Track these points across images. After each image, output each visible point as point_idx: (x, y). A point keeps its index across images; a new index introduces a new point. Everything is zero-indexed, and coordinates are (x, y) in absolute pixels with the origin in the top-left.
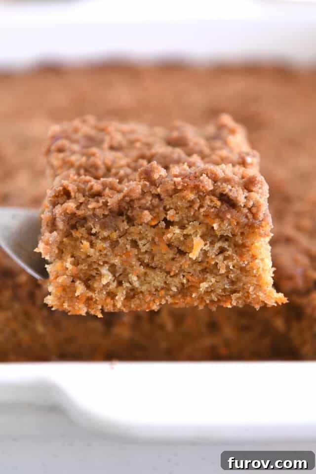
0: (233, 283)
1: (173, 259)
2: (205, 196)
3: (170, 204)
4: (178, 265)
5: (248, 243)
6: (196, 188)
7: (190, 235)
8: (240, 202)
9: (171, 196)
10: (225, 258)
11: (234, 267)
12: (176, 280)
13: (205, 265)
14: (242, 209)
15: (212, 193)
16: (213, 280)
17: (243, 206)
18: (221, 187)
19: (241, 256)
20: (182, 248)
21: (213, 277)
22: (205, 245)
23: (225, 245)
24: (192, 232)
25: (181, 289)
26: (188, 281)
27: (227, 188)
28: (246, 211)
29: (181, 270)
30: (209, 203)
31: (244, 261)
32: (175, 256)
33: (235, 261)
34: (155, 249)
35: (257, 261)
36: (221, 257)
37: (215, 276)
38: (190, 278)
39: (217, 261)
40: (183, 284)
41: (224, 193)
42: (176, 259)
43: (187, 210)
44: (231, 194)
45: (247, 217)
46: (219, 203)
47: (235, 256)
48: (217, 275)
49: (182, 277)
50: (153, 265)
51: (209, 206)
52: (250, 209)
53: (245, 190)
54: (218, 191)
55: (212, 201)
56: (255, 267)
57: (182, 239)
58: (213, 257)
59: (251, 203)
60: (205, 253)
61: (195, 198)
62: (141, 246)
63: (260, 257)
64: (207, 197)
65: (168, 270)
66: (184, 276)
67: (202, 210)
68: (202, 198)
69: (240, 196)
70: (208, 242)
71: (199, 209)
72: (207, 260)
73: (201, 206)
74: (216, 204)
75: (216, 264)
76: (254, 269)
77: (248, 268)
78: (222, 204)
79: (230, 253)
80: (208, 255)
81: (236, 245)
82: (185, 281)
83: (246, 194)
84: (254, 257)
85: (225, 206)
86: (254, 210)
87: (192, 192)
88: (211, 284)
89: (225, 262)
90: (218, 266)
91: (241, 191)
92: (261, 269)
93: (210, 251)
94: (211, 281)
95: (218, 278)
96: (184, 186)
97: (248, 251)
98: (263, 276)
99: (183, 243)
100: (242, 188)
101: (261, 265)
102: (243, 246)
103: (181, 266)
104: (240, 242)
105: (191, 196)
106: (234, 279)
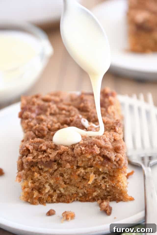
0: (108, 192)
1: (80, 182)
2: (96, 156)
3: (79, 159)
4: (83, 185)
5: (116, 175)
6: (92, 153)
7: (89, 172)
8: (112, 159)
9: (80, 156)
10: (105, 182)
11: (109, 186)
12: (82, 191)
13: (95, 185)
14: (113, 162)
15: (100, 155)
16: (99, 191)
17: (114, 161)
18: (103, 152)
19: (112, 180)
20: (85, 177)
21: (99, 190)
22: (96, 176)
23: (105, 176)
24: (89, 171)
25: (84, 194)
26: (87, 191)
27: (106, 153)
28: (115, 163)
29: (84, 186)
30: (98, 160)
31: (114, 183)
32: (81, 181)
33: (109, 184)
34: (72, 178)
35: (120, 183)
36: (103, 182)
37: (100, 189)
38: (89, 190)
39: (101, 183)
40: (85, 193)
41: (105, 155)
42: (82, 182)
43: (87, 162)
44: (108, 156)
45: (115, 165)
46: (102, 159)
47: (110, 181)
48: (101, 189)
49: (84, 190)
50: (71, 184)
51: (97, 161)
52: (117, 162)
53: (115, 153)
54: (102, 154)
55: (99, 158)
56: (119, 186)
57: (85, 174)
58: (99, 181)
59: (118, 159)
60: (96, 180)
61: (91, 157)
62: (65, 176)
63: (122, 181)
64: (97, 157)
65: (78, 186)
66: (85, 189)
67: (95, 162)
68: (94, 157)
69: (113, 156)
70: (97, 175)
71: (93, 162)
72: (96, 183)
73: (94, 160)
74: (101, 160)
75: (101, 184)
76: (118, 187)
77: (116, 186)
78: (104, 160)
79: (107, 180)
80: (97, 180)
81: (110, 176)
82: (86, 192)
83: (116, 155)
84: (119, 181)
85: (105, 160)
86: (119, 162)
87: (90, 154)
88: (98, 193)
89: (105, 184)
90: (102, 185)
91: (113, 154)
92: (121, 187)
93: (98, 179)
94: (98, 192)
95: (101, 190)
96: (85, 152)
97: (116, 179)
98: (123, 189)
99: (85, 175)
100: (114, 152)
101: (122, 185)
102: (114, 176)
103: (84, 185)
104: (112, 175)
105: (90, 156)
106: (109, 191)
